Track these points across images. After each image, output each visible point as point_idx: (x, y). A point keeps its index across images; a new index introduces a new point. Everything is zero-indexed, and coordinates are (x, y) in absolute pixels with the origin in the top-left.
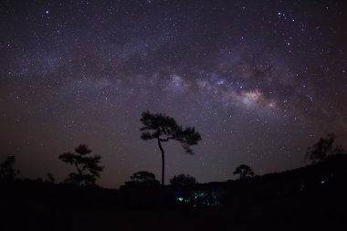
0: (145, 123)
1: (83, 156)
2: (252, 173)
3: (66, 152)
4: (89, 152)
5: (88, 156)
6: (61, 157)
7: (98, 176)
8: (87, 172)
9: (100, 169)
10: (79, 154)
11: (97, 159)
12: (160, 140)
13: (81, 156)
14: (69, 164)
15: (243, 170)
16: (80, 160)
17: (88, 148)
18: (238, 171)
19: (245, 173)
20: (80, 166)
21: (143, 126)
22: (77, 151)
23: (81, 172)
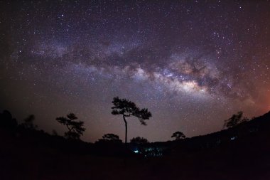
0: (115, 104)
2: (184, 137)
4: (76, 118)
5: (75, 120)
6: (57, 119)
9: (83, 130)
10: (69, 119)
11: (81, 123)
12: (124, 116)
13: (71, 120)
15: (178, 135)
16: (70, 123)
17: (76, 116)
18: (174, 135)
19: (179, 136)
20: (70, 127)
21: (114, 106)
22: (68, 116)
23: (70, 130)
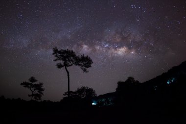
1: (33, 83)
3: (24, 81)
4: (36, 81)
5: (36, 83)
6: (22, 84)
7: (42, 94)
8: (36, 92)
10: (31, 82)
11: (41, 84)
14: (27, 88)
17: (36, 79)
20: (32, 89)
23: (33, 92)
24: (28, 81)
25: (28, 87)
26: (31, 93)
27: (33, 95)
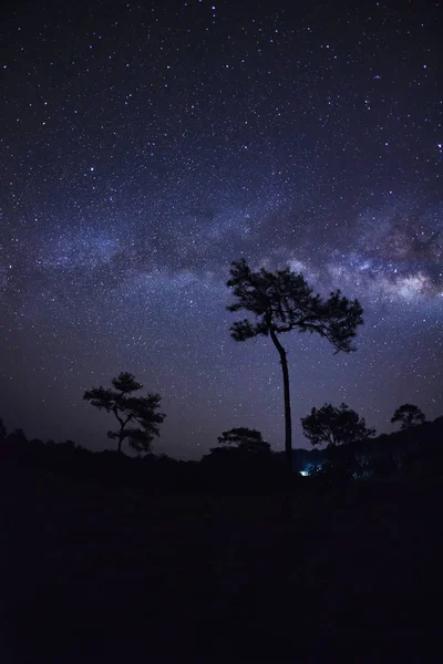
1: (127, 396)
2: (421, 417)
3: (97, 387)
4: (136, 387)
5: (135, 394)
6: (87, 396)
7: (156, 432)
8: (135, 424)
9: (159, 419)
11: (153, 400)
12: (274, 331)
14: (104, 410)
17: (136, 380)
22: (116, 384)
23: (123, 424)
24: (109, 387)
25: (108, 406)
26: (116, 428)
27: (123, 434)
